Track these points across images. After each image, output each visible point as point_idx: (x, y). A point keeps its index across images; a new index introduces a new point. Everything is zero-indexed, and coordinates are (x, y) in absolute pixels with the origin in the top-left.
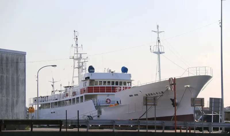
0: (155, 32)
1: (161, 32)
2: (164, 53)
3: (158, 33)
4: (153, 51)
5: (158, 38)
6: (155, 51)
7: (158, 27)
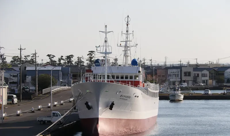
0: (102, 32)
1: (110, 32)
2: (111, 53)
3: (106, 34)
4: (100, 52)
5: (106, 38)
6: (101, 51)
7: (106, 27)
